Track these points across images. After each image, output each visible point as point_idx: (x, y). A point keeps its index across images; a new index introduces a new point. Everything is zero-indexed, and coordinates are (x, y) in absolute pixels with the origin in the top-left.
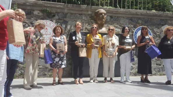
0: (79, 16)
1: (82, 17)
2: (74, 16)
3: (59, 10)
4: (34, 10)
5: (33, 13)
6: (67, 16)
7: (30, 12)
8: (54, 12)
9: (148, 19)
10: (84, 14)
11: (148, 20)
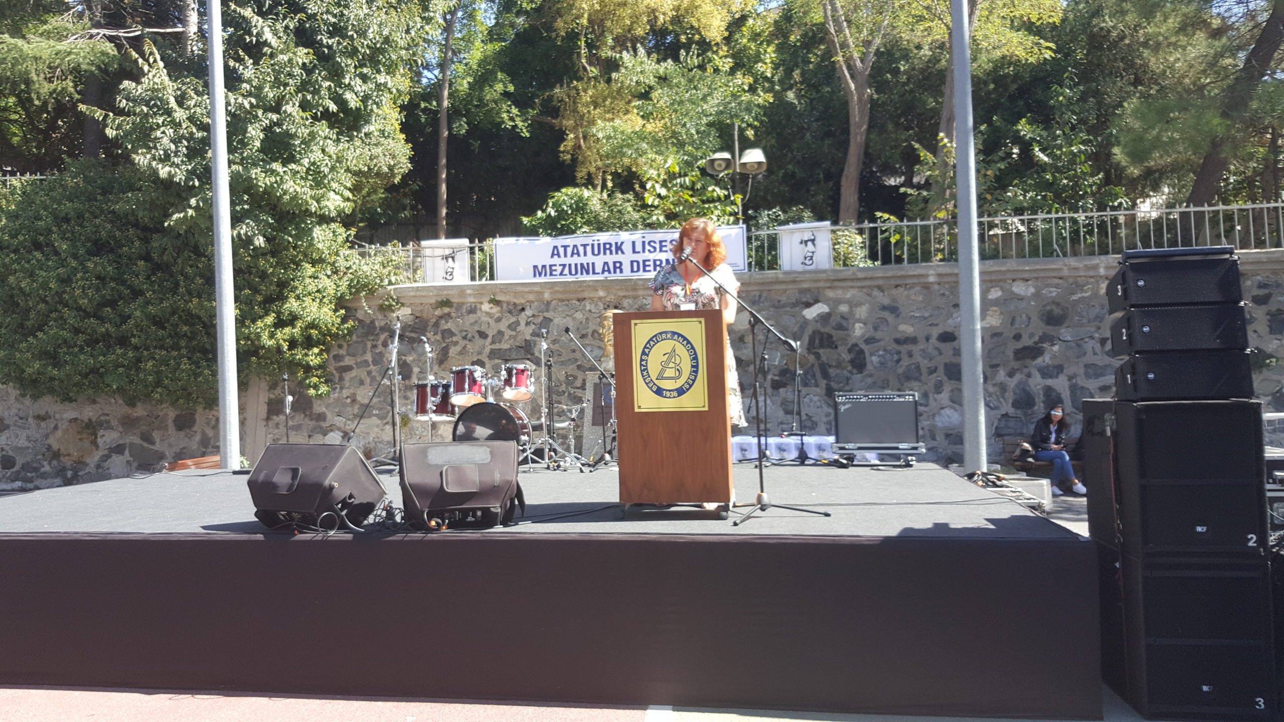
0: (577, 303)
1: (585, 306)
2: (567, 305)
3: (531, 297)
4: (481, 303)
5: (480, 309)
6: (551, 307)
7: (476, 307)
8: (523, 301)
9: (758, 293)
10: (590, 298)
11: (760, 296)
